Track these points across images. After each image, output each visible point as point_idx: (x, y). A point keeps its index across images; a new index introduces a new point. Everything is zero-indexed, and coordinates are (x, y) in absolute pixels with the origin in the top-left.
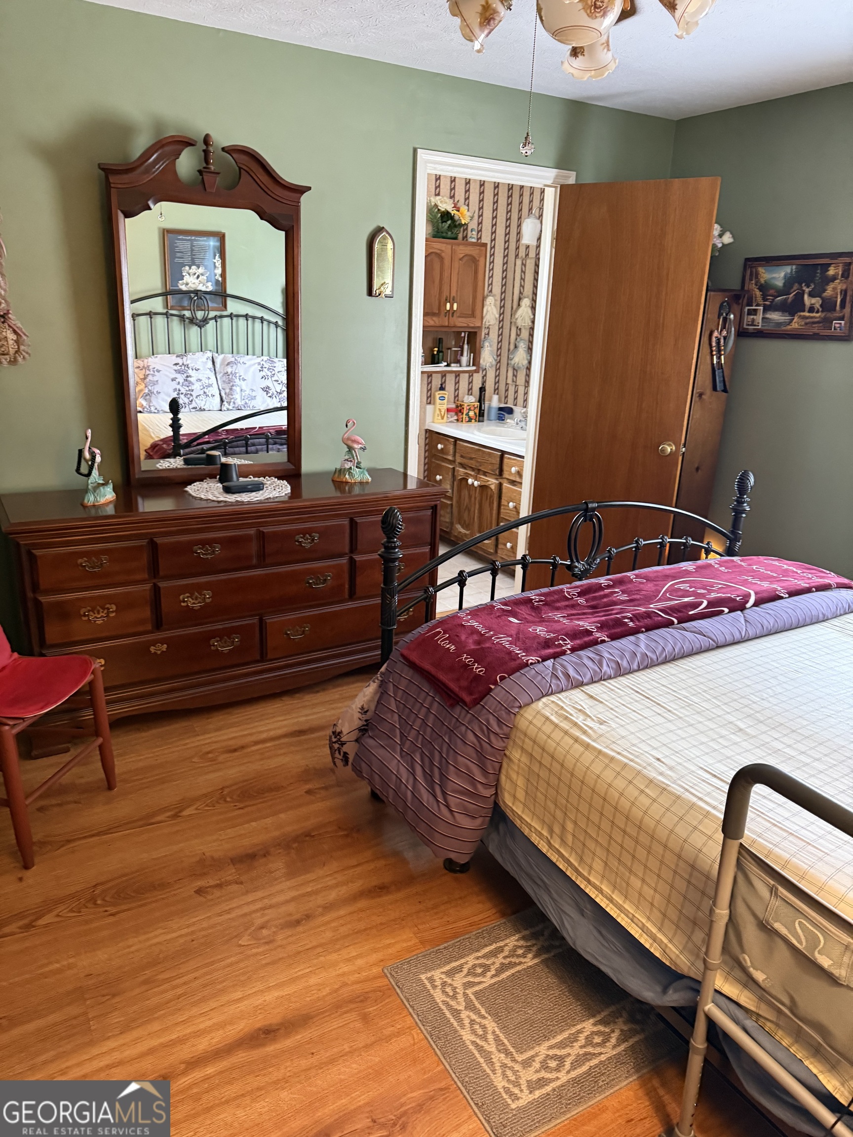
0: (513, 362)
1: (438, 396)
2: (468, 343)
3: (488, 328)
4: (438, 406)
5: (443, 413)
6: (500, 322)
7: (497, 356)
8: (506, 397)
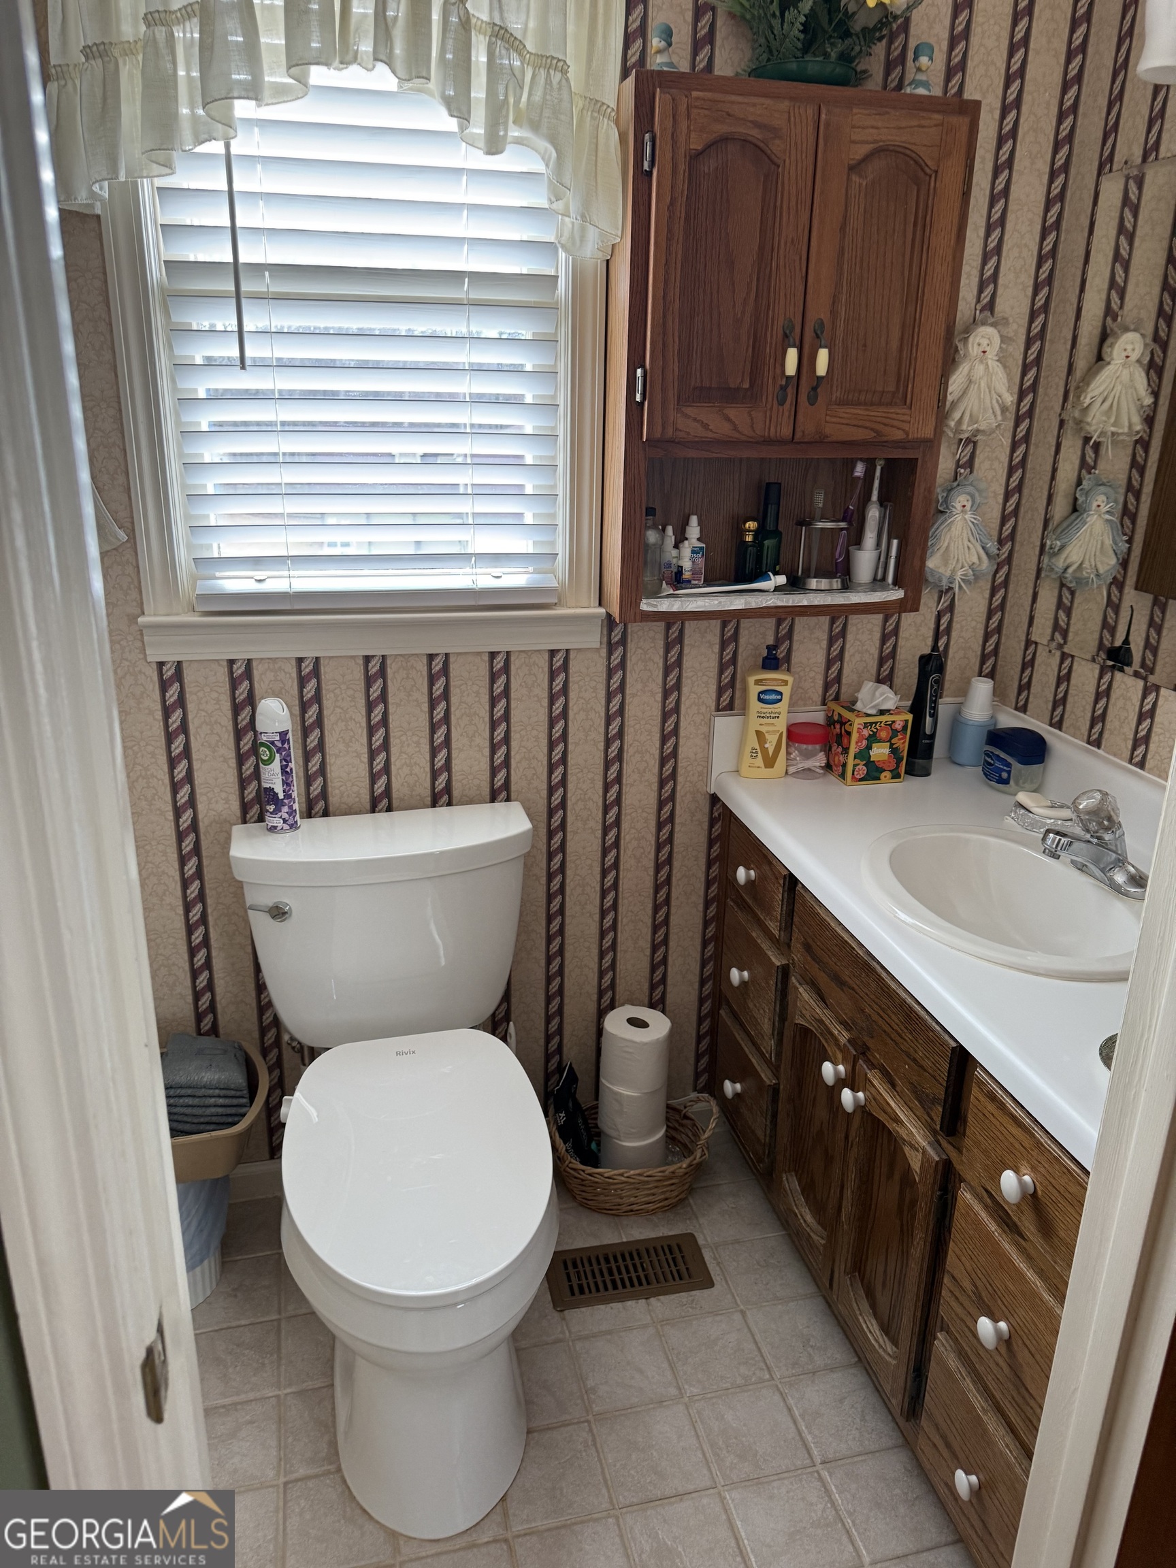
0: (1060, 563)
1: (754, 690)
2: (882, 502)
3: (971, 442)
4: (754, 724)
5: (770, 747)
6: (1018, 421)
7: (1001, 542)
8: (1024, 687)
